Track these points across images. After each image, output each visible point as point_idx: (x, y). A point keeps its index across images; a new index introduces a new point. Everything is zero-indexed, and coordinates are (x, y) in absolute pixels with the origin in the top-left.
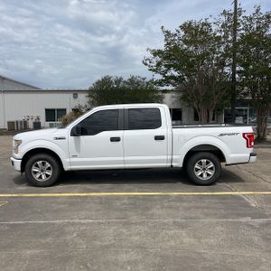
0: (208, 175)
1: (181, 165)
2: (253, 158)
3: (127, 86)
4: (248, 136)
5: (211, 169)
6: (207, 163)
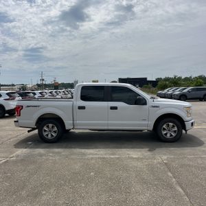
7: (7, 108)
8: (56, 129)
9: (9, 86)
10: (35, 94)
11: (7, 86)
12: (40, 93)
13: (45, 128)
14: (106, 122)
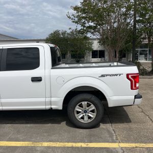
0: (90, 118)
1: (60, 108)
2: (138, 101)
3: (69, 36)
4: (133, 77)
5: (93, 111)
6: (88, 105)
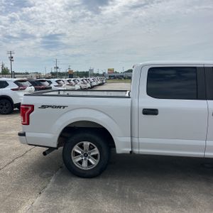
7: (15, 102)
8: (96, 151)
9: (24, 74)
10: (50, 82)
11: (21, 74)
12: (57, 81)
13: (76, 149)
14: (203, 143)
